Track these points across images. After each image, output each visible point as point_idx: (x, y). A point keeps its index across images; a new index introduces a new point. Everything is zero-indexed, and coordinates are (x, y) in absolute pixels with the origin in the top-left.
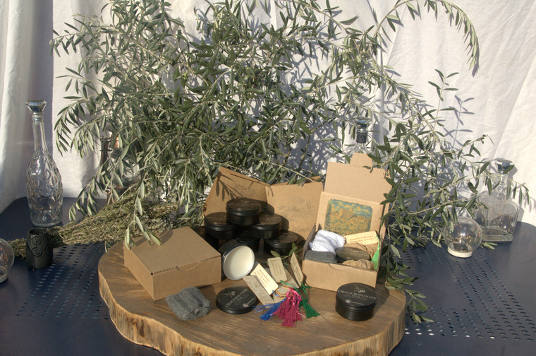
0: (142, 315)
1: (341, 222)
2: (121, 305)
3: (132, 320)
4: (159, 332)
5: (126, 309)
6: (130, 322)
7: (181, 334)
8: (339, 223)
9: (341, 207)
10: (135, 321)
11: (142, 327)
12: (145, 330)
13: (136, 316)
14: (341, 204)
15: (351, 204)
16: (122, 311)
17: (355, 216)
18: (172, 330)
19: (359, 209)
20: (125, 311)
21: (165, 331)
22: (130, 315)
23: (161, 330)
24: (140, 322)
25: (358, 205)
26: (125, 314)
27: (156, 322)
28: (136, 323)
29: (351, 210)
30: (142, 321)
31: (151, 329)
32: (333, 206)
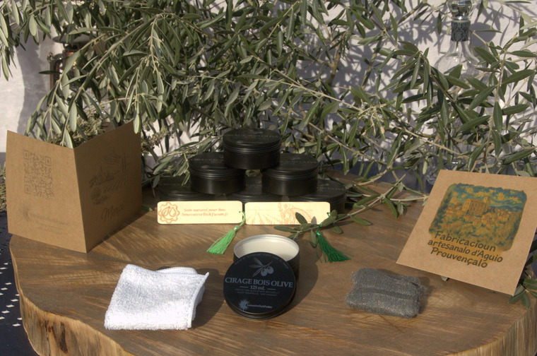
0: (62, 314)
1: (464, 221)
2: (29, 299)
3: (46, 323)
4: (89, 343)
5: (37, 305)
6: (44, 326)
7: (122, 345)
8: (459, 222)
9: (469, 196)
10: (50, 325)
11: (63, 335)
12: (68, 339)
13: (52, 317)
14: (469, 190)
15: (487, 190)
16: (31, 309)
17: (492, 210)
18: (108, 339)
19: (501, 197)
20: (36, 308)
21: (98, 339)
22: (42, 313)
23: (92, 340)
24: (59, 327)
25: (500, 190)
26: (36, 314)
27: (84, 325)
28: (52, 329)
29: (485, 201)
30: (62, 324)
31: (78, 339)
32: (455, 194)
